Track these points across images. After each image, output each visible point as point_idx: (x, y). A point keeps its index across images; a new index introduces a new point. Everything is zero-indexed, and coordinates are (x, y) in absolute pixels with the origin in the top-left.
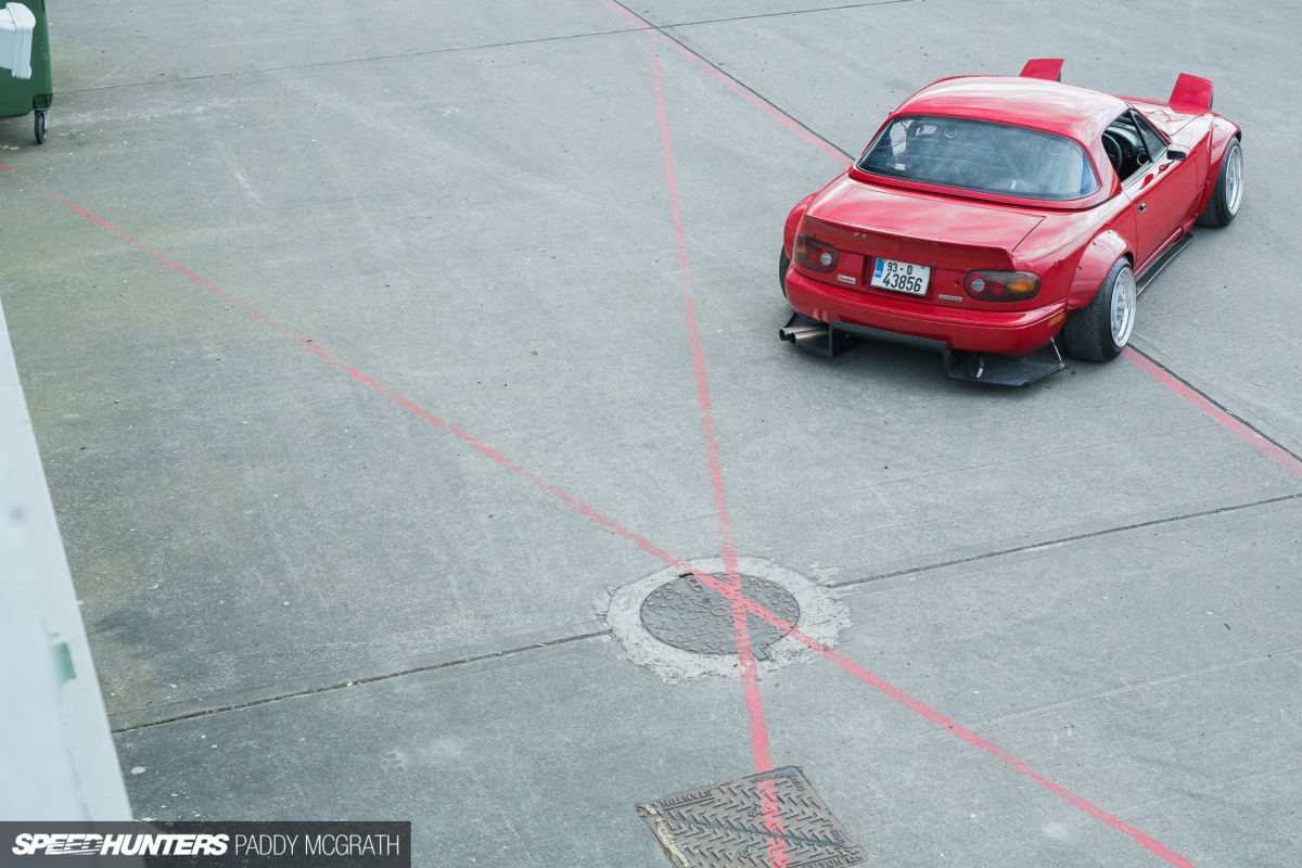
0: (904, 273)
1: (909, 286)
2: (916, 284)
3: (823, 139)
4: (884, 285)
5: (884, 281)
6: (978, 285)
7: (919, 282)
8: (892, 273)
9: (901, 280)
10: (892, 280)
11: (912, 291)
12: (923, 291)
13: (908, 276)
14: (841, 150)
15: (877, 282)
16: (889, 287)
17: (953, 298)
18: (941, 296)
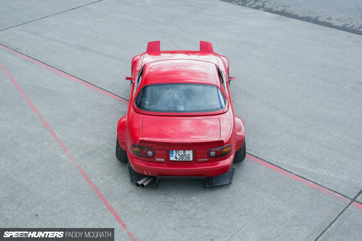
0: (182, 153)
1: (185, 158)
2: (188, 157)
3: (74, 76)
4: (175, 159)
5: (175, 158)
6: (213, 153)
7: (189, 156)
8: (178, 154)
9: (182, 156)
10: (178, 157)
11: (187, 160)
12: (191, 159)
13: (184, 154)
14: (84, 81)
15: (172, 158)
16: (178, 160)
17: (204, 160)
18: (199, 160)
